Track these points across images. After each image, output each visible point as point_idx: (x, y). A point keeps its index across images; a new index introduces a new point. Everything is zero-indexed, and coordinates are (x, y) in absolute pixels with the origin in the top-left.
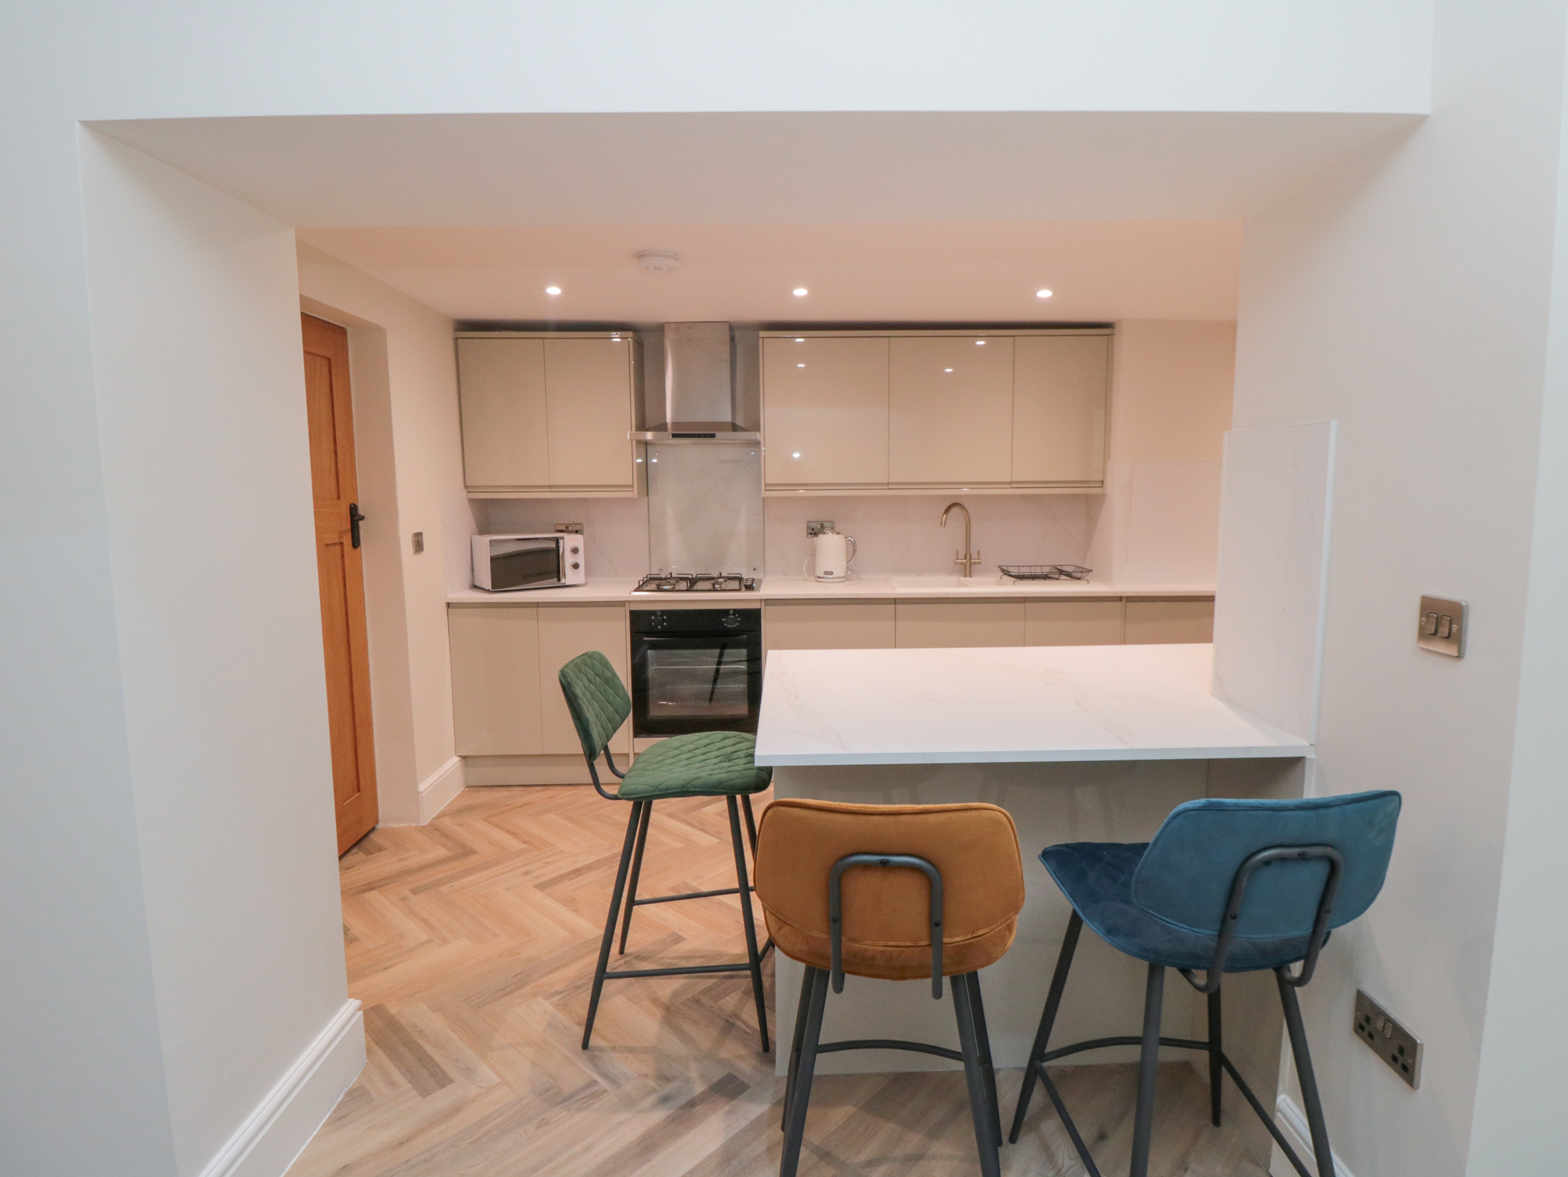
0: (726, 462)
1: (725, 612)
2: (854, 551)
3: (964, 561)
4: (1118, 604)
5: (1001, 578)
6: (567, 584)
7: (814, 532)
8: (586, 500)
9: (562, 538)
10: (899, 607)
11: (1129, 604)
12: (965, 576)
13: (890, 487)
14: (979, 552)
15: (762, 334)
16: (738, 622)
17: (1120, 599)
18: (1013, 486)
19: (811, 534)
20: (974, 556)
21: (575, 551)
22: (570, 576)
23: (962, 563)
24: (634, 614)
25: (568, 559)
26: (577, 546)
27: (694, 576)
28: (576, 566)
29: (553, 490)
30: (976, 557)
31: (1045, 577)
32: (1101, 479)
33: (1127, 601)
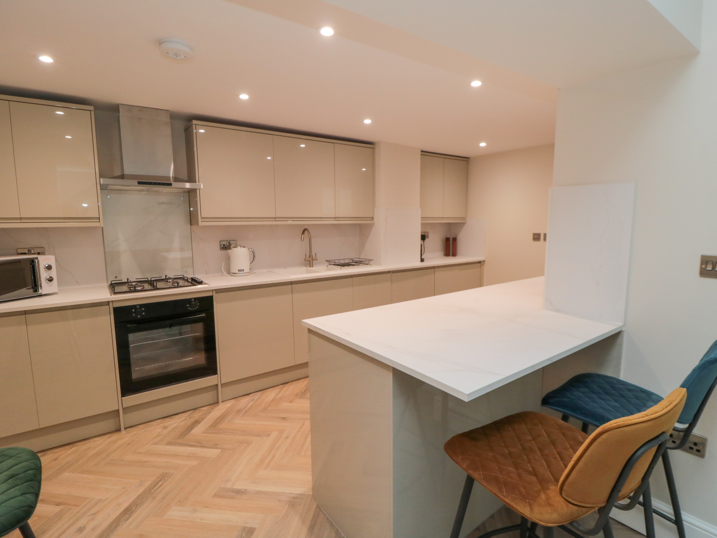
0: (163, 203)
1: (189, 301)
2: (254, 256)
3: (310, 259)
4: (389, 274)
5: (327, 266)
6: (43, 293)
7: (226, 247)
8: (46, 229)
9: (37, 258)
10: (294, 286)
11: (394, 274)
12: (310, 267)
13: (276, 220)
14: (316, 254)
15: (194, 122)
16: (198, 305)
17: (389, 272)
18: (336, 219)
19: (223, 248)
20: (314, 256)
21: (49, 268)
22: (45, 288)
23: (309, 260)
24: (116, 310)
25: (43, 275)
26: (50, 264)
27: (150, 279)
28: (51, 280)
29: (22, 221)
30: (315, 257)
31: (348, 265)
32: (372, 216)
33: (392, 273)
